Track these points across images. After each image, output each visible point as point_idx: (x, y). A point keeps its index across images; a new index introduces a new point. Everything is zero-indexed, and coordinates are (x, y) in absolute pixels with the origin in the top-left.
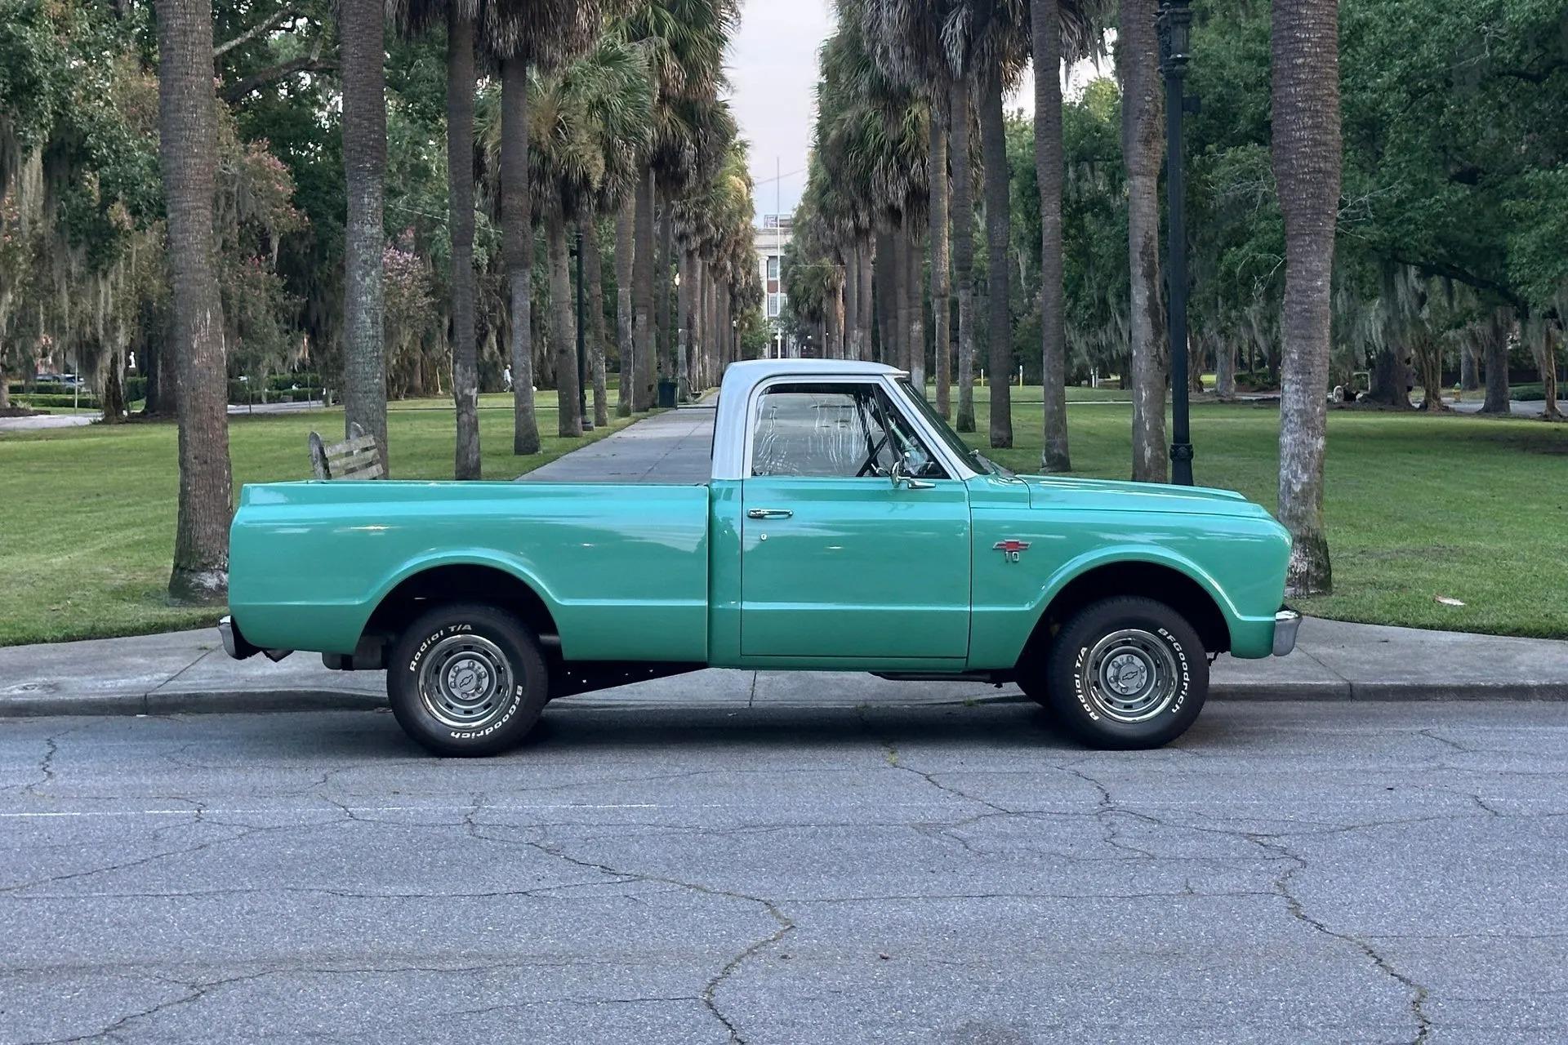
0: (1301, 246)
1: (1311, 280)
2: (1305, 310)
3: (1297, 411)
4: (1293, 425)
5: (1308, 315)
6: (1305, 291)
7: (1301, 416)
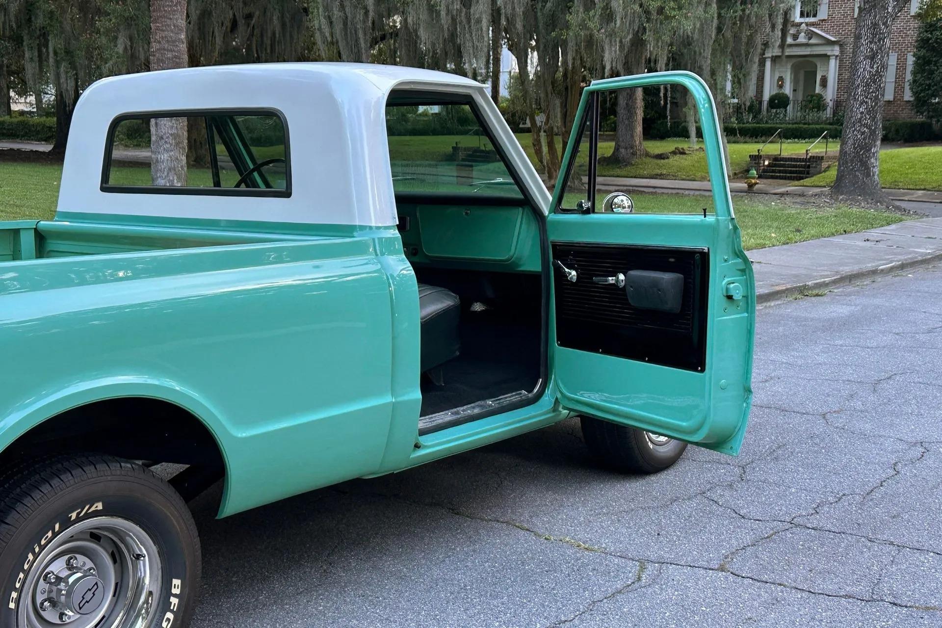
0: (171, 6)
1: (178, 34)
2: (176, 57)
3: (171, 135)
4: (168, 146)
5: (177, 60)
6: (174, 41)
7: (175, 139)
